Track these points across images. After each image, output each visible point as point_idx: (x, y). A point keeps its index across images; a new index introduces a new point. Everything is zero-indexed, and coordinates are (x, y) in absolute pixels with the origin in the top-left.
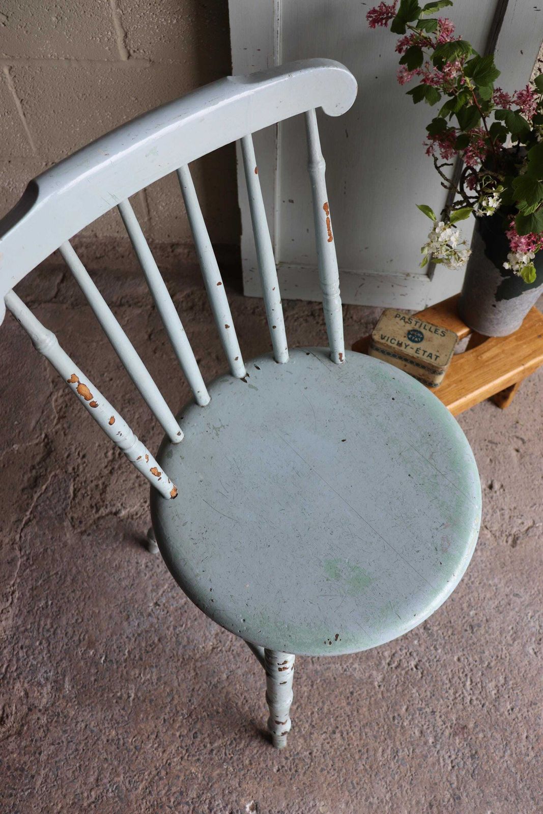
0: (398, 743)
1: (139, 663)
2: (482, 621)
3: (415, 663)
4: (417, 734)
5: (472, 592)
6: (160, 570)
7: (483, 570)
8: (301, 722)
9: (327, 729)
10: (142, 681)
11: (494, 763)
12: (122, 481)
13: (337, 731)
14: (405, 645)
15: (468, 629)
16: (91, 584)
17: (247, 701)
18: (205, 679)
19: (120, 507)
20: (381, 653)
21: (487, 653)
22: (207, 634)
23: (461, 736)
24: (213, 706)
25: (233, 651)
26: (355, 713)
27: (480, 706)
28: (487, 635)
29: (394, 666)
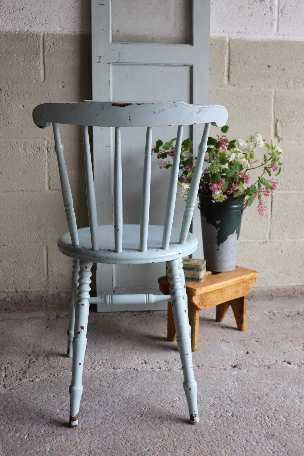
0: (234, 447)
1: (52, 435)
2: (263, 395)
3: (231, 415)
4: (245, 442)
5: (253, 386)
6: (63, 397)
7: (255, 378)
8: (167, 446)
9: (185, 446)
10: (55, 442)
11: (299, 447)
12: (35, 370)
13: (192, 447)
14: (222, 408)
15: (257, 398)
16: (17, 406)
17: (128, 442)
18: (98, 436)
19: (35, 378)
20: (208, 412)
21: (272, 406)
22: (97, 417)
23: (273, 439)
24: (105, 446)
25: (115, 422)
26: (201, 438)
27: (279, 426)
28: (269, 399)
29: (218, 416)
